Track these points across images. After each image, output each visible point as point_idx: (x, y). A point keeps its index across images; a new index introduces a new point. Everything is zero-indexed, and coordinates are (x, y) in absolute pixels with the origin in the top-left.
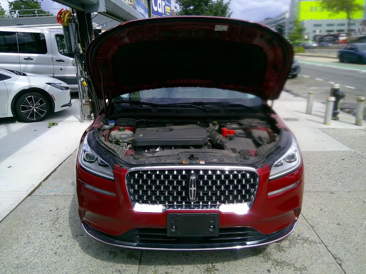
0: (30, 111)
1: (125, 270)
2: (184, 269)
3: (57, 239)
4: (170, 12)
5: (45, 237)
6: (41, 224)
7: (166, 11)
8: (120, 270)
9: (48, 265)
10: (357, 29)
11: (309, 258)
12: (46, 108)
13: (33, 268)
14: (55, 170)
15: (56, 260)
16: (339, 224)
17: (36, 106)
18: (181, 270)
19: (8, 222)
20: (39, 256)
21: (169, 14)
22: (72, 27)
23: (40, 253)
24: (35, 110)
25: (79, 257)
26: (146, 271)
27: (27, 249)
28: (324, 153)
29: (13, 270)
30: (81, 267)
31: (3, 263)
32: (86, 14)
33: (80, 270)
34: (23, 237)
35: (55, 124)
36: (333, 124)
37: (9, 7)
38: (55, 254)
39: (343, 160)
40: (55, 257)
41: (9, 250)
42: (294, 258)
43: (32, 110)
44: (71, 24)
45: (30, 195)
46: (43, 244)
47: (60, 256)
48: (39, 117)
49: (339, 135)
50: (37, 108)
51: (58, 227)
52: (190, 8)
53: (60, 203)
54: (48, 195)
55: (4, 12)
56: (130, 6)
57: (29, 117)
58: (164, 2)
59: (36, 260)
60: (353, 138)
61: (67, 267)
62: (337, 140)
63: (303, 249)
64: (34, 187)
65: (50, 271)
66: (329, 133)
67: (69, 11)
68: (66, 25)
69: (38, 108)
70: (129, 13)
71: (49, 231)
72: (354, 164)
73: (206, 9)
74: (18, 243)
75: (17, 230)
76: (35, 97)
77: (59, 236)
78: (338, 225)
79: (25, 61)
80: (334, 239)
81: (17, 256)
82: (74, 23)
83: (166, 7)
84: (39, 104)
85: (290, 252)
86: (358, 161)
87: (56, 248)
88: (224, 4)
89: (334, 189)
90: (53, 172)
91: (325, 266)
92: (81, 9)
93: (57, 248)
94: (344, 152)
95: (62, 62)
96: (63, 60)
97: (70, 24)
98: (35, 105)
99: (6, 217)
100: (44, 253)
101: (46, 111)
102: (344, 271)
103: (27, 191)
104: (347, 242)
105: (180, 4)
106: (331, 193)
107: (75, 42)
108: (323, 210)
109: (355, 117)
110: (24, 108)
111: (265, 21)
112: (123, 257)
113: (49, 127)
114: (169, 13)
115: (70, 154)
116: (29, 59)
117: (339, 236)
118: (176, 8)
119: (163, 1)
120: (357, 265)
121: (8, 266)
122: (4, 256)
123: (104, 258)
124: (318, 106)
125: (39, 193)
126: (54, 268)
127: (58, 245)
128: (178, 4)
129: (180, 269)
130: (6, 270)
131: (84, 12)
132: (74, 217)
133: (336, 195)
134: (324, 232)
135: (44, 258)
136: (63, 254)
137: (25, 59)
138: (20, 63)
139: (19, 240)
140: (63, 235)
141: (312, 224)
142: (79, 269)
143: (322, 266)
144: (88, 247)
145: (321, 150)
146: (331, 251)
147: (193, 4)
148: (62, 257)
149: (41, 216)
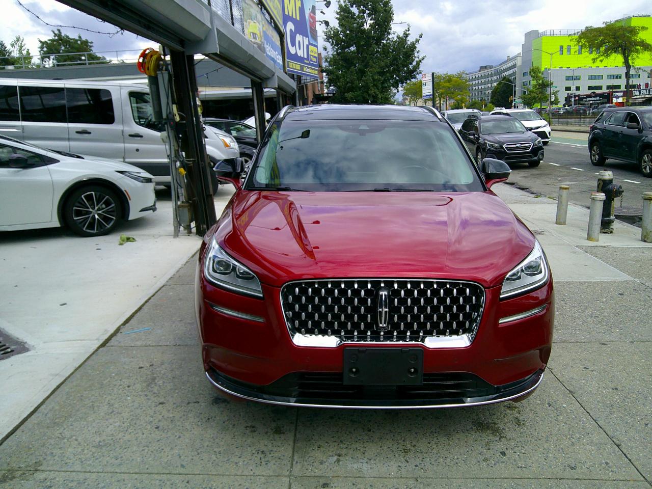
0: (88, 217)
1: (272, 451)
2: (366, 449)
3: (157, 408)
4: (316, 55)
5: (136, 405)
6: (129, 387)
7: (310, 53)
8: (263, 451)
9: (148, 443)
10: (642, 84)
11: (568, 437)
12: (115, 214)
13: (123, 447)
14: (140, 308)
15: (159, 438)
16: (616, 389)
17: (99, 209)
18: (362, 451)
19: (74, 384)
20: (132, 431)
21: (314, 60)
22: (163, 79)
23: (132, 427)
24: (97, 217)
25: (195, 433)
26: (305, 452)
27: (111, 421)
28: (588, 285)
29: (94, 450)
30: (201, 447)
31: (76, 440)
32: (187, 56)
33: (199, 451)
34: (101, 405)
35: (131, 239)
36: (604, 240)
37: (39, 49)
38: (156, 428)
39: (621, 294)
40: (157, 432)
41: (82, 423)
42: (543, 436)
43: (91, 215)
44: (162, 73)
45: (103, 345)
46: (135, 415)
47: (165, 431)
48: (102, 229)
49: (614, 257)
50: (100, 212)
51: (155, 391)
52: (349, 49)
53: (155, 357)
54: (133, 345)
55: (31, 58)
56: (255, 45)
57: (87, 228)
58: (307, 38)
59: (127, 437)
60: (637, 261)
61: (179, 447)
62: (611, 265)
63: (558, 424)
64: (109, 334)
65: (152, 452)
66: (597, 254)
67: (158, 52)
68: (153, 74)
69: (103, 212)
70: (253, 57)
71: (142, 397)
72: (640, 300)
73: (377, 51)
74: (94, 413)
75: (90, 396)
76: (98, 194)
77: (160, 403)
78: (615, 391)
79: (79, 136)
80: (608, 410)
81: (97, 430)
82: (167, 72)
83: (311, 47)
84: (104, 206)
85: (537, 428)
86: (647, 297)
87: (157, 420)
88: (409, 43)
89: (607, 338)
90: (137, 312)
91: (593, 448)
92: (179, 48)
93: (159, 421)
94: (622, 282)
95: (139, 138)
96: (141, 134)
97: (160, 72)
98: (96, 208)
99: (69, 377)
100: (139, 427)
101: (114, 218)
102: (625, 454)
103: (98, 339)
104: (629, 414)
105: (333, 42)
106: (602, 344)
107: (168, 103)
108: (588, 369)
109: (641, 229)
110: (79, 213)
111: (480, 71)
112: (266, 433)
113: (121, 244)
114: (315, 57)
115: (162, 285)
116: (85, 132)
117: (616, 406)
118: (325, 49)
119: (304, 38)
120: (646, 446)
121: (86, 445)
122: (76, 431)
123: (236, 434)
124: (576, 212)
125: (117, 343)
126: (157, 448)
127: (160, 417)
128: (330, 42)
129: (359, 450)
130: (82, 449)
131: (183, 52)
132: (181, 376)
133: (610, 347)
134: (591, 400)
135: (140, 434)
136: (169, 429)
137: (78, 132)
138: (69, 139)
139: (96, 408)
140: (165, 402)
141: (571, 388)
142: (198, 449)
143: (588, 447)
144: (209, 419)
145: (583, 279)
146: (603, 427)
147: (355, 43)
148: (169, 433)
149: (126, 375)
